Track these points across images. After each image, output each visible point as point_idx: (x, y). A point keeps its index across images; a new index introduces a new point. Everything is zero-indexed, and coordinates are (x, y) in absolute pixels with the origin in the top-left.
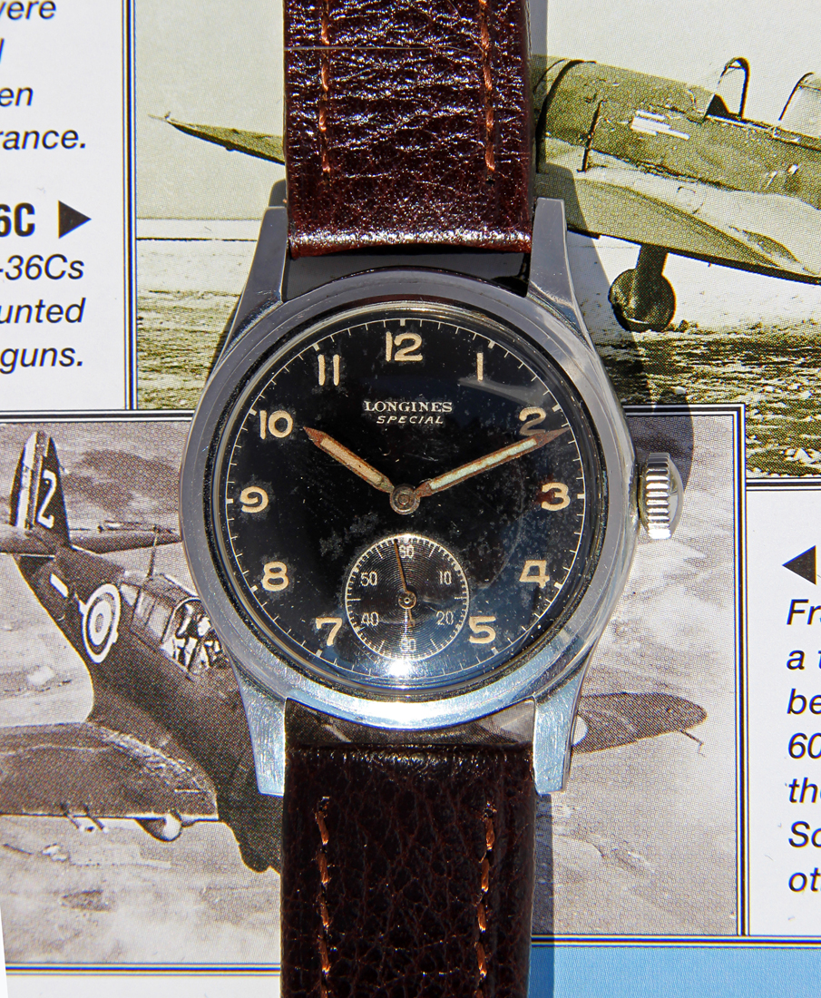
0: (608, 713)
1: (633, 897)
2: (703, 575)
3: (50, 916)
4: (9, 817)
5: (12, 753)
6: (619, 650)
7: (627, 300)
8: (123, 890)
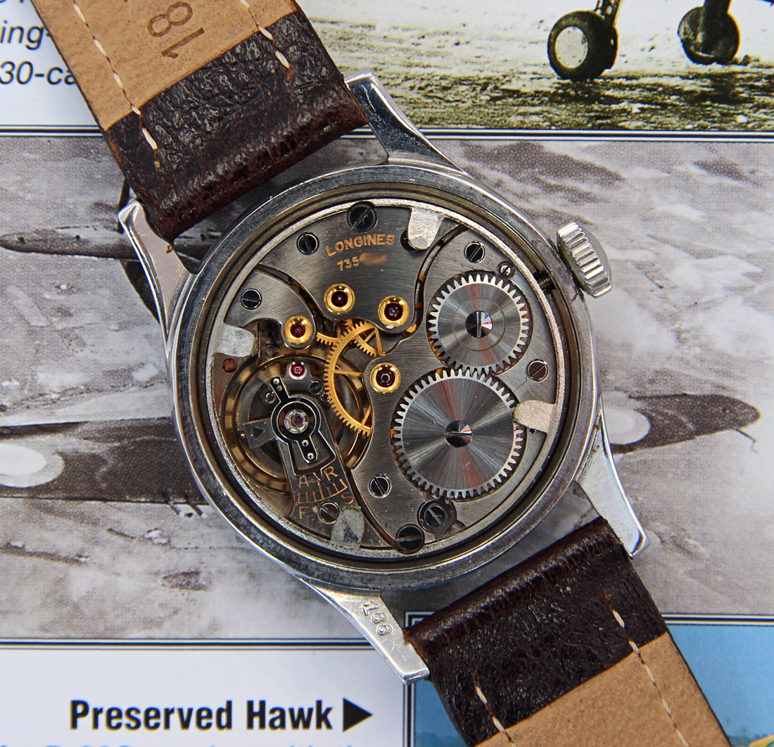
0: (670, 412)
1: (689, 580)
2: (759, 288)
3: (150, 596)
4: (113, 503)
5: (116, 444)
6: (681, 355)
7: (695, 35)
8: (220, 571)
